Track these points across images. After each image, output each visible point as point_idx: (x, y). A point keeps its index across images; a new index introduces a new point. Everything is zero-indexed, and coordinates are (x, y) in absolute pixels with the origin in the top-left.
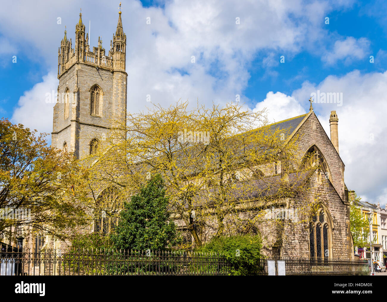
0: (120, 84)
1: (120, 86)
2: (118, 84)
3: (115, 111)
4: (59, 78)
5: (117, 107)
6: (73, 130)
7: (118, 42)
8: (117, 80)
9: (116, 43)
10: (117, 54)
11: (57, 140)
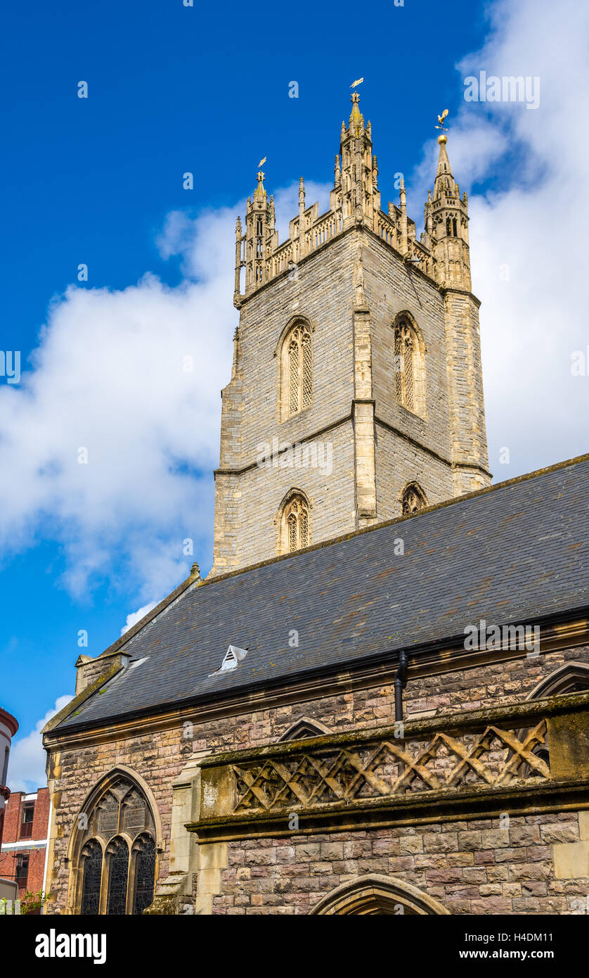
0: (467, 331)
1: (468, 336)
2: (462, 329)
3: (457, 410)
4: (241, 304)
5: (465, 398)
6: (367, 433)
7: (450, 211)
8: (459, 316)
9: (444, 213)
10: (450, 244)
11: (238, 495)
